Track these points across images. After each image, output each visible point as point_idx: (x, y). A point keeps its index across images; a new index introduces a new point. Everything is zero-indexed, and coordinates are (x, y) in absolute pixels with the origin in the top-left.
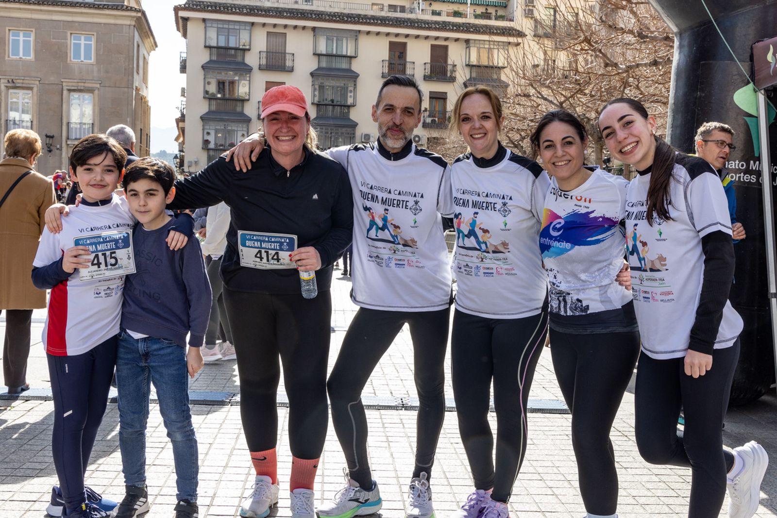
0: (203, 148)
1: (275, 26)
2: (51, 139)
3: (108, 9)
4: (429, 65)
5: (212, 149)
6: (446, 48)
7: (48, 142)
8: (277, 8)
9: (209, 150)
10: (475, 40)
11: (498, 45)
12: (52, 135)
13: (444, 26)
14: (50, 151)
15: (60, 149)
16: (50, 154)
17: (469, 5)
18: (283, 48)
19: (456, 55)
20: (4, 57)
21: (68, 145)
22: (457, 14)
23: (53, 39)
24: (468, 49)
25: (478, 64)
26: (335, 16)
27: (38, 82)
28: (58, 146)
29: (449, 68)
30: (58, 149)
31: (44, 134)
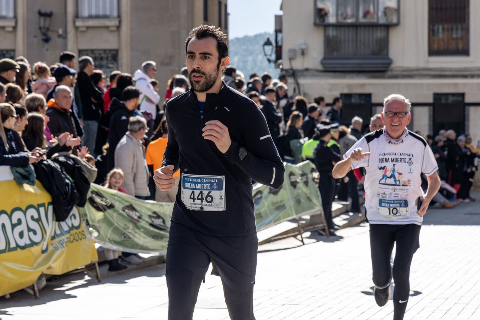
0: (316, 25)
2: (48, 20)
5: (333, 25)
7: (42, 25)
9: (327, 26)
12: (48, 11)
14: (47, 40)
15: (64, 37)
16: (47, 46)
21: (77, 28)
28: (61, 31)
30: (60, 36)
31: (36, 10)
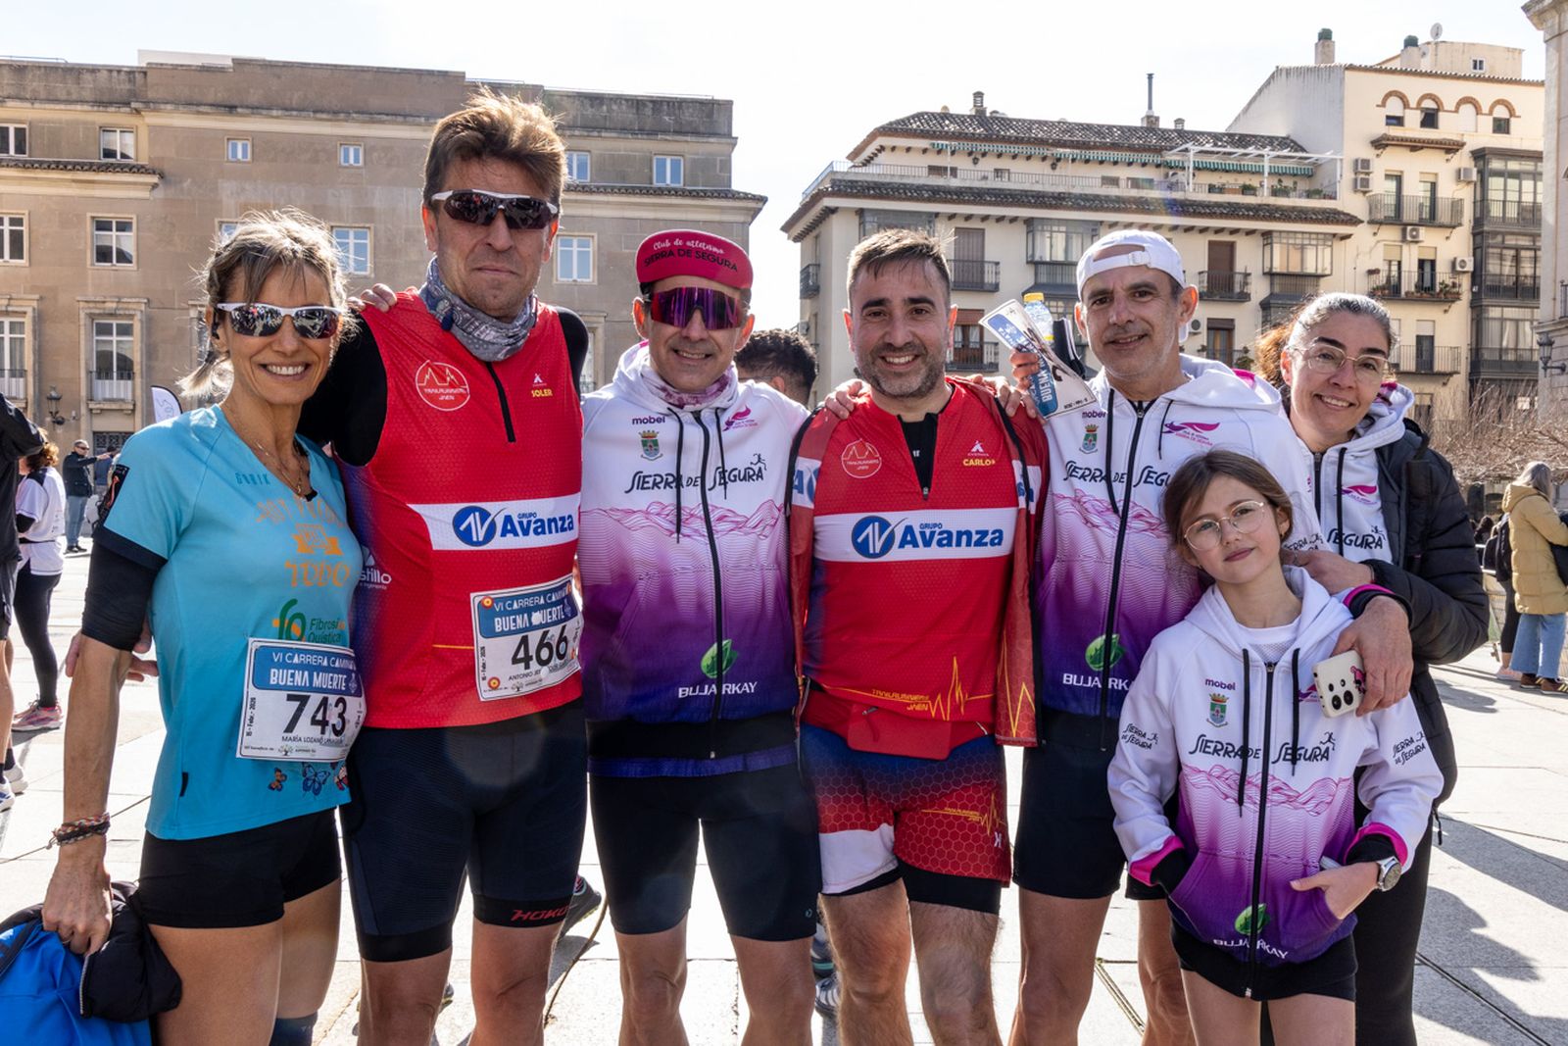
1: (968, 218)
3: (712, 197)
4: (1206, 275)
6: (1232, 246)
8: (971, 188)
10: (1280, 232)
11: (1317, 239)
13: (1233, 211)
17: (1266, 174)
18: (980, 254)
19: (1248, 258)
20: (551, 281)
22: (1247, 190)
23: (626, 248)
24: (1268, 248)
25: (1285, 271)
26: (1064, 199)
27: (602, 320)
29: (1238, 279)
